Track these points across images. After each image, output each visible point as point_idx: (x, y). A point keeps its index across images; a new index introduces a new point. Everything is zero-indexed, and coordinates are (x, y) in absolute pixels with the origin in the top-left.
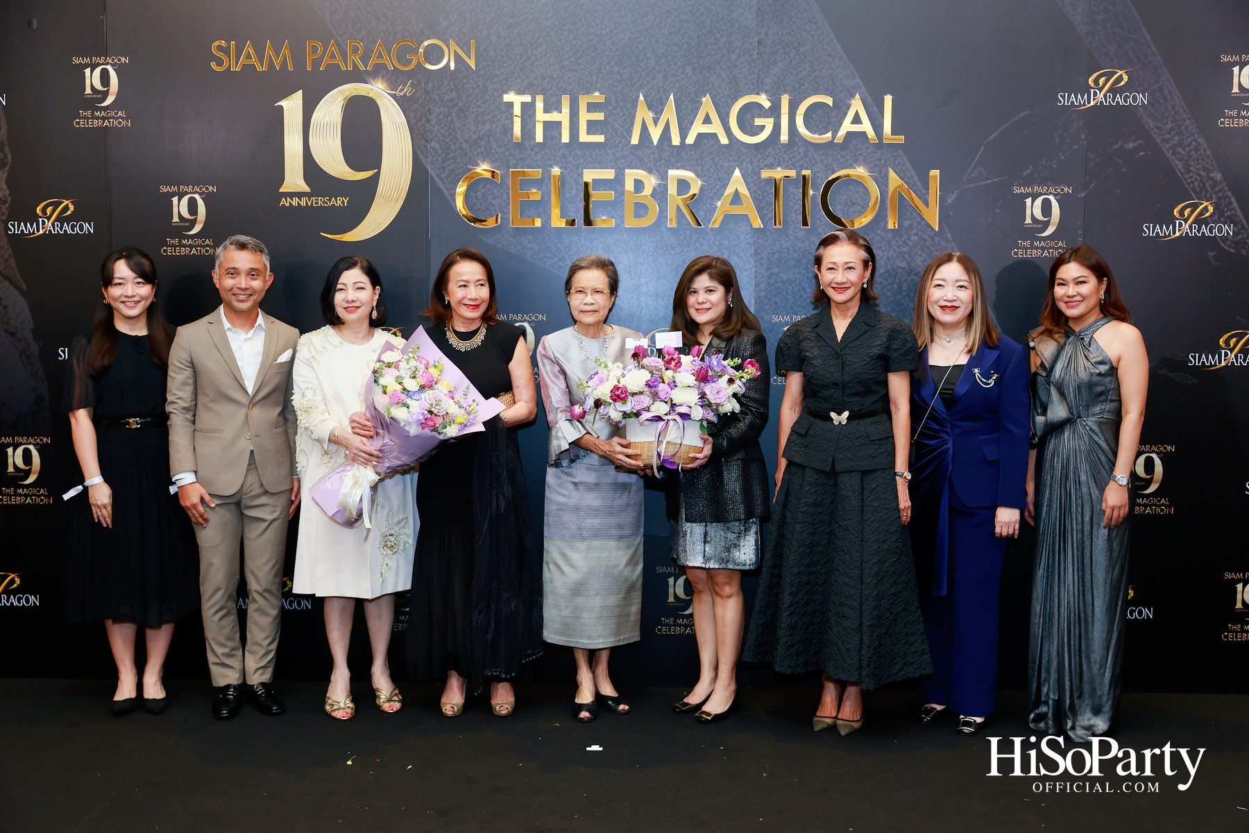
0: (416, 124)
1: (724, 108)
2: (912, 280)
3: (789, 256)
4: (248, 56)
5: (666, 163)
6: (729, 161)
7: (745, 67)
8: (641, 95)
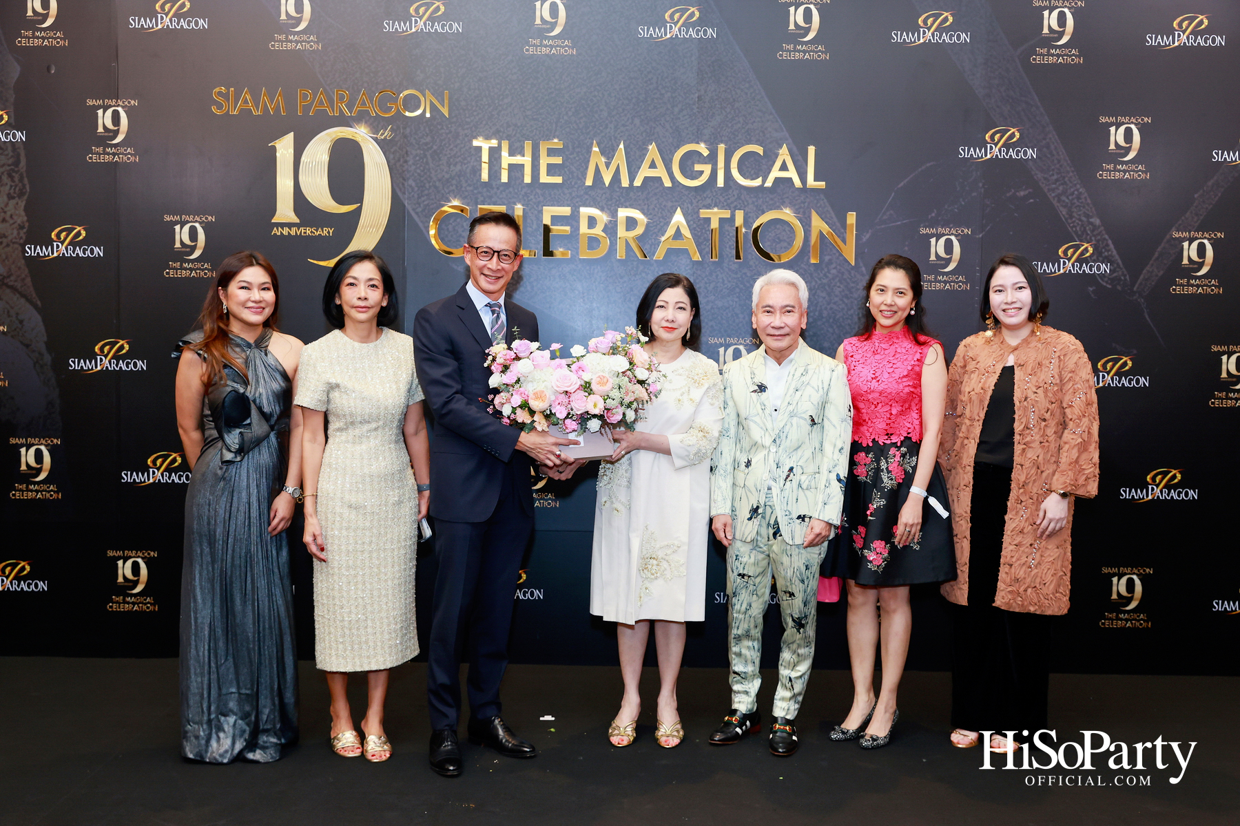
0: (395, 164)
1: (667, 155)
2: (831, 309)
3: (724, 285)
4: (246, 102)
5: (616, 202)
6: (672, 202)
7: (686, 119)
8: (595, 142)
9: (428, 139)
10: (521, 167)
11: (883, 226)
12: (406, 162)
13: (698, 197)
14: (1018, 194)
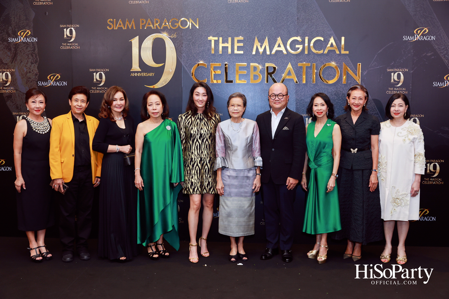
0: (178, 48)
1: (285, 42)
3: (308, 93)
4: (120, 24)
5: (265, 61)
6: (287, 60)
7: (292, 27)
8: (256, 37)
9: (191, 37)
10: (227, 47)
11: (372, 69)
12: (182, 46)
13: (297, 58)
14: (427, 54)
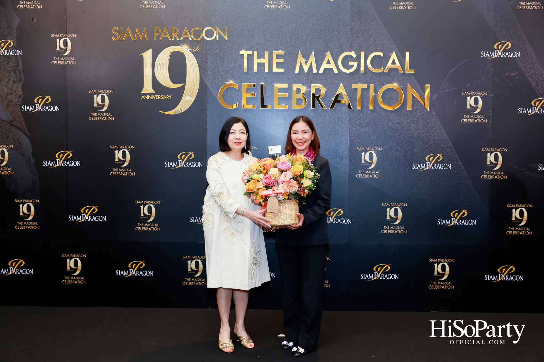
0: (201, 64)
1: (336, 57)
2: (418, 132)
3: (364, 121)
4: (128, 34)
5: (310, 81)
6: (338, 80)
7: (345, 40)
8: (300, 51)
9: (218, 51)
10: (264, 64)
11: (443, 91)
12: (207, 62)
13: (351, 78)
14: (511, 74)
